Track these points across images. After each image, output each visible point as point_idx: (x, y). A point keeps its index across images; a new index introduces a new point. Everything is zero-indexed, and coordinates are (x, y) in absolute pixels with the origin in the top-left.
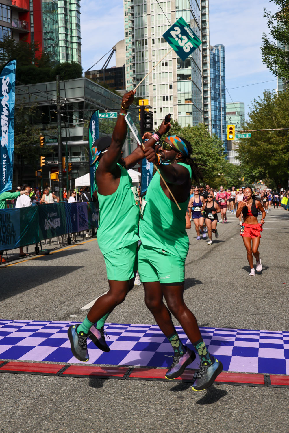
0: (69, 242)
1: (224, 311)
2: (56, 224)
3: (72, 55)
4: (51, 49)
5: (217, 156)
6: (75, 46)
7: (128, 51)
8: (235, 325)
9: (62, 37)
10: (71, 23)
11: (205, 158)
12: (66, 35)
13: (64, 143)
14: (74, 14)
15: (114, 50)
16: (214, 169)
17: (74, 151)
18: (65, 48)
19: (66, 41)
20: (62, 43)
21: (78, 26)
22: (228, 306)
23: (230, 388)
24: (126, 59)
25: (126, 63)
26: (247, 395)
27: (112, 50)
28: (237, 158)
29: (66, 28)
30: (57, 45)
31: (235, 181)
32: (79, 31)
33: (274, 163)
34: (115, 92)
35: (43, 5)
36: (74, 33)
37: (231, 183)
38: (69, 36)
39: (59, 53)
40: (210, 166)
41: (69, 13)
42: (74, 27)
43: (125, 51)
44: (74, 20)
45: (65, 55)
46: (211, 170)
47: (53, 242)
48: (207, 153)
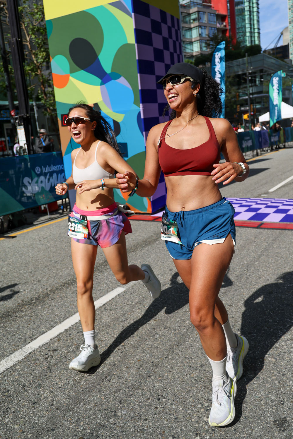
0: (257, 155)
2: (250, 143)
3: (255, 41)
4: (242, 38)
6: (256, 35)
7: (291, 34)
9: (248, 30)
10: (254, 20)
12: (251, 28)
13: (251, 96)
14: (255, 14)
15: (282, 34)
17: (258, 100)
18: (250, 37)
19: (251, 32)
20: (248, 34)
21: (258, 21)
24: (289, 39)
25: (289, 41)
27: (280, 35)
29: (250, 24)
30: (245, 35)
32: (258, 24)
34: (283, 61)
35: (236, 11)
36: (256, 26)
38: (252, 29)
39: (246, 40)
41: (252, 13)
42: (255, 22)
43: (289, 34)
44: (255, 18)
45: (250, 41)
47: (248, 155)
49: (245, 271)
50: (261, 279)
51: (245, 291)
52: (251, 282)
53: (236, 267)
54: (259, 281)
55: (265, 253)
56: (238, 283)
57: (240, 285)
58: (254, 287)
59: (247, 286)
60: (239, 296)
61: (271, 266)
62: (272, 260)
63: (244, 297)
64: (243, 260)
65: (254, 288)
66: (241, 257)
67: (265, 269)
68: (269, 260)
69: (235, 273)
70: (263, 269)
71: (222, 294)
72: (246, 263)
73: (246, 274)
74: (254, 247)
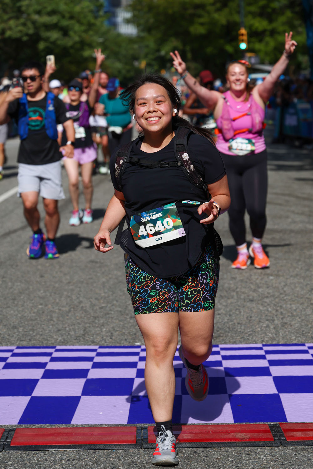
1: (77, 314)
5: (90, 18)
8: (96, 338)
11: (65, 23)
16: (84, 44)
22: (86, 304)
23: (70, 456)
26: (100, 465)
28: (128, 21)
31: (128, 67)
33: (198, 29)
37: (119, 72)
40: (77, 39)
46: (78, 46)
48: (69, 12)
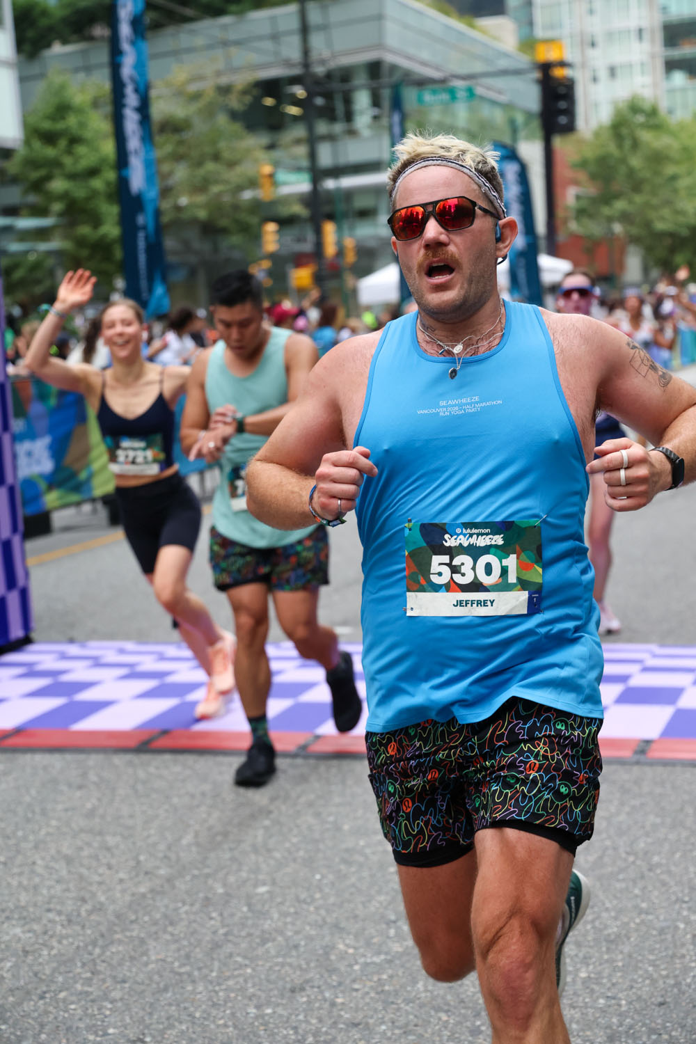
13: (330, 184)
17: (360, 205)
49: (211, 918)
50: (269, 945)
51: (200, 988)
52: (231, 955)
53: (180, 908)
54: (260, 951)
55: (301, 853)
56: (176, 964)
57: (183, 970)
58: (236, 973)
59: (212, 971)
60: (173, 1008)
61: (318, 896)
62: (323, 877)
63: (192, 1009)
64: (210, 882)
65: (239, 975)
66: (207, 871)
67: (292, 910)
68: (313, 876)
69: (170, 929)
70: (284, 908)
71: (109, 1006)
72: (221, 891)
73: (215, 933)
74: (260, 833)
